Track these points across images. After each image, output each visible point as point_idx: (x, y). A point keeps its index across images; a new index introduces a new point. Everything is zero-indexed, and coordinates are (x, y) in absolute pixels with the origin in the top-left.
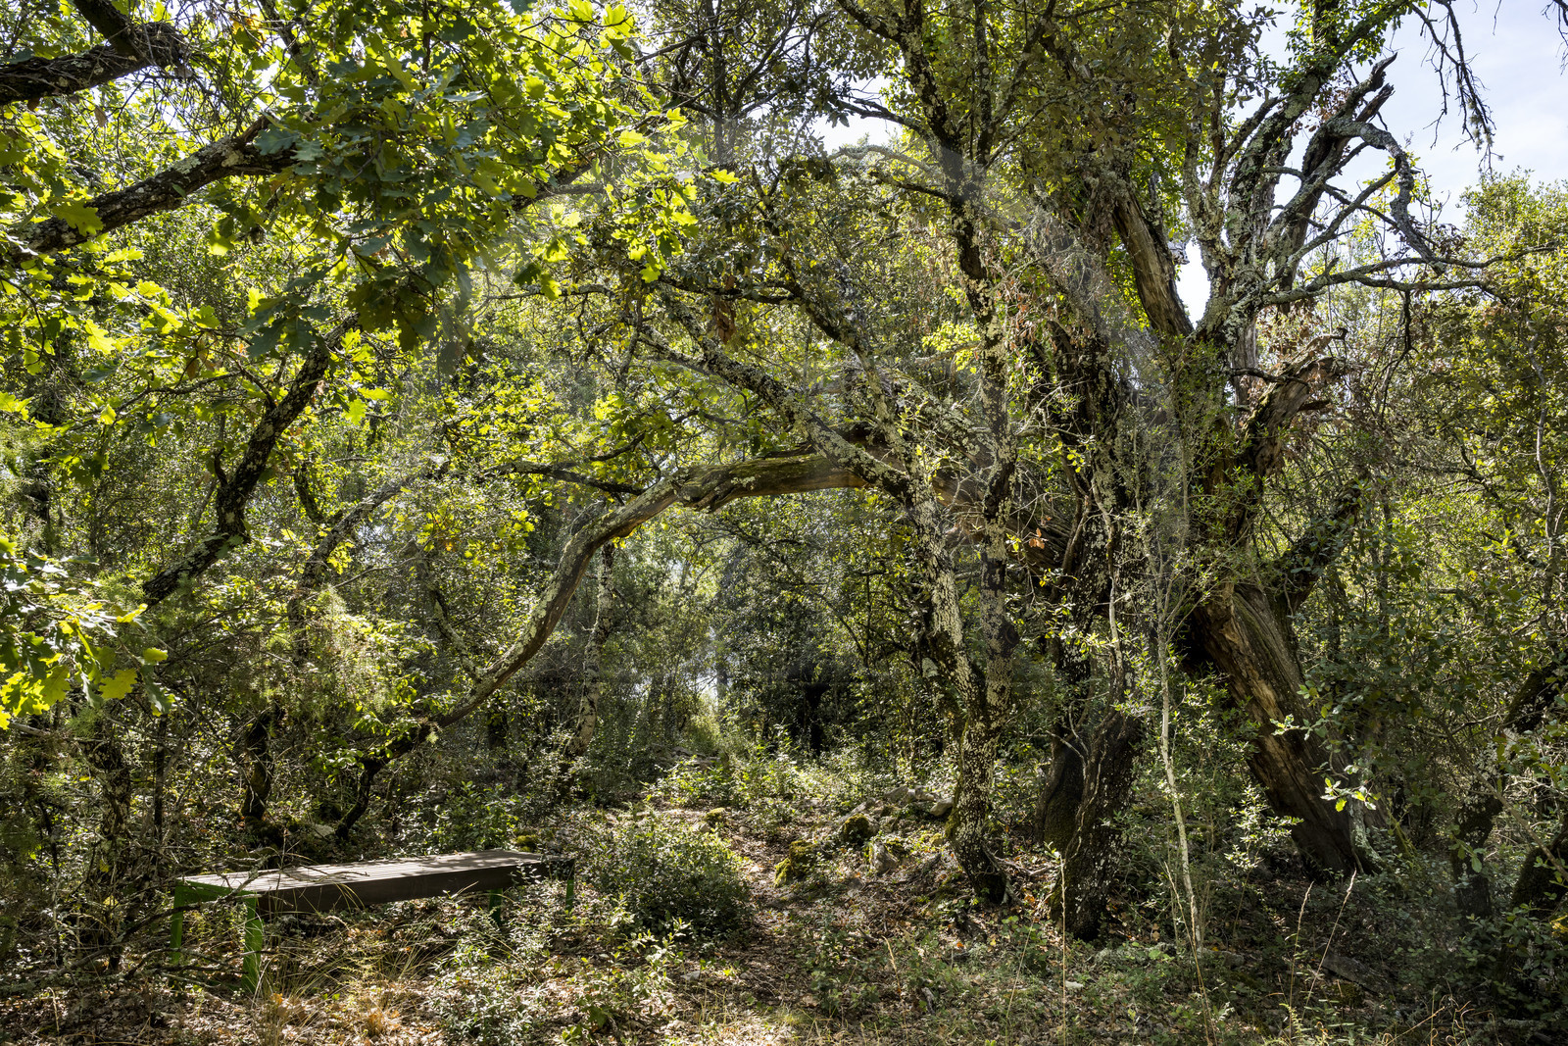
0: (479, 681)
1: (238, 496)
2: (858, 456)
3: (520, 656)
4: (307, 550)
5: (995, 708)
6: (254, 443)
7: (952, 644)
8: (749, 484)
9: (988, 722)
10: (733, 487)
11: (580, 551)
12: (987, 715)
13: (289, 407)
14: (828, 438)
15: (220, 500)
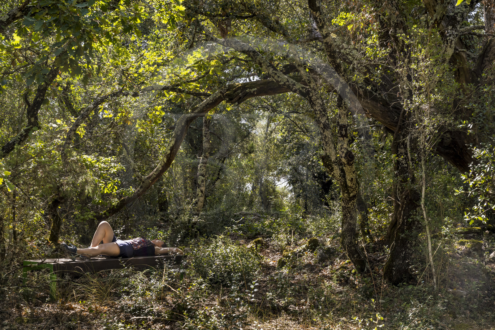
0: (143, 182)
1: (35, 111)
2: (288, 81)
3: (160, 171)
4: (67, 128)
5: (351, 187)
6: (38, 90)
7: (331, 160)
8: (254, 92)
9: (349, 193)
10: (247, 93)
11: (183, 124)
12: (348, 191)
13: (51, 76)
14: (276, 74)
15: (29, 112)
